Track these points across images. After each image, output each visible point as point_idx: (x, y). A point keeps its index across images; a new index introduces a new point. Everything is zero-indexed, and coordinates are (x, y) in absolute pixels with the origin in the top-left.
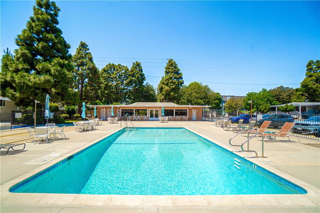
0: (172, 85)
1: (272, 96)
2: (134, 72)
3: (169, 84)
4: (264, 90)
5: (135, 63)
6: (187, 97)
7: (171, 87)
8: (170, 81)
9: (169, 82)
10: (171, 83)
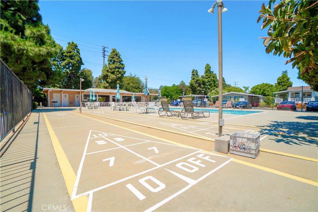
0: (118, 74)
1: (179, 90)
2: (72, 53)
3: (116, 73)
4: (174, 85)
5: (71, 43)
6: (125, 86)
7: (117, 76)
8: (117, 70)
9: (115, 71)
10: (117, 72)
